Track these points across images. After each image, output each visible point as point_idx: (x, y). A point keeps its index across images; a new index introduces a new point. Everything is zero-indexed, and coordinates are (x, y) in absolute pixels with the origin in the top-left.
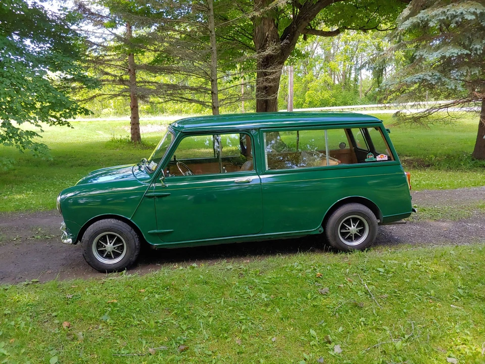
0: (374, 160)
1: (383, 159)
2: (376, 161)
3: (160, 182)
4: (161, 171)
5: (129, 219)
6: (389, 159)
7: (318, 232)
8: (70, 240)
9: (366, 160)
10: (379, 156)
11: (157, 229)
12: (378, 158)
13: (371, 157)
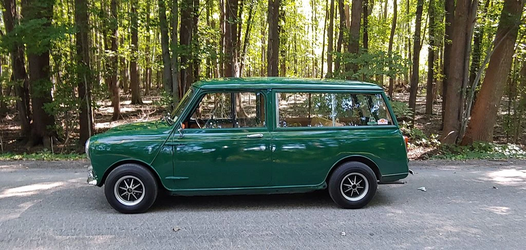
0: (376, 123)
1: (384, 123)
2: (378, 125)
3: (178, 132)
4: (180, 124)
5: (149, 165)
6: (389, 123)
7: (321, 187)
8: (95, 182)
9: (368, 123)
10: (380, 120)
11: (174, 176)
12: (379, 122)
13: (373, 121)
